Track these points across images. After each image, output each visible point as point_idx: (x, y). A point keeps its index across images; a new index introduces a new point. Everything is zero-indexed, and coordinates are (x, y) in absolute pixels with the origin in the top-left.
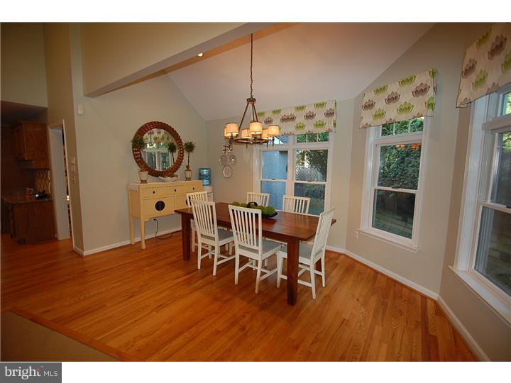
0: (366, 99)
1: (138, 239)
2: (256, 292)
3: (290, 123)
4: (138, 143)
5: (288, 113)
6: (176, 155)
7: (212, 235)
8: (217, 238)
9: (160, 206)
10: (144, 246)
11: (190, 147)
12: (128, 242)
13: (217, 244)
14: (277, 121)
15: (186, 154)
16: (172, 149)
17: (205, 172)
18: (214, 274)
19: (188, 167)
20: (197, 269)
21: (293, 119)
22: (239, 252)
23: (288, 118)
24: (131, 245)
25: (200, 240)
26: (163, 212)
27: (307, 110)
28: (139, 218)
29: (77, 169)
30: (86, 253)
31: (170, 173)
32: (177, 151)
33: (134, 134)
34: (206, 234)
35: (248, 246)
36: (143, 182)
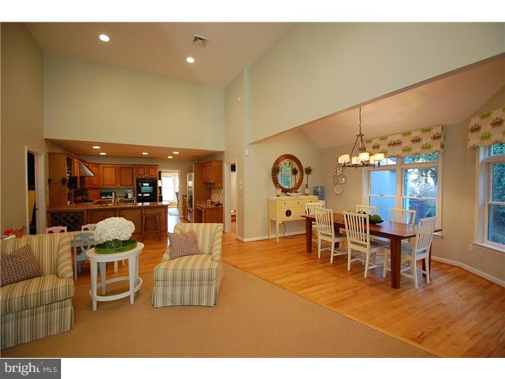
0: (472, 124)
1: (273, 236)
2: (365, 277)
3: (397, 147)
4: (275, 171)
5: (394, 138)
6: (298, 176)
7: (330, 234)
8: (333, 236)
9: (288, 213)
10: (278, 241)
11: (309, 171)
12: (267, 237)
13: (333, 240)
14: (384, 146)
15: (305, 176)
16: (295, 172)
17: (319, 189)
18: (331, 262)
19: (307, 186)
20: (318, 258)
21: (399, 143)
22: (350, 246)
23: (395, 143)
24: (269, 239)
25: (320, 237)
26: (291, 218)
27: (414, 135)
28: (275, 222)
29: (243, 187)
30: (245, 240)
31: (295, 190)
32: (299, 173)
33: (273, 164)
34: (324, 233)
35: (359, 242)
36: (278, 196)
